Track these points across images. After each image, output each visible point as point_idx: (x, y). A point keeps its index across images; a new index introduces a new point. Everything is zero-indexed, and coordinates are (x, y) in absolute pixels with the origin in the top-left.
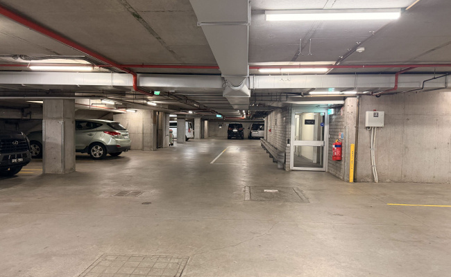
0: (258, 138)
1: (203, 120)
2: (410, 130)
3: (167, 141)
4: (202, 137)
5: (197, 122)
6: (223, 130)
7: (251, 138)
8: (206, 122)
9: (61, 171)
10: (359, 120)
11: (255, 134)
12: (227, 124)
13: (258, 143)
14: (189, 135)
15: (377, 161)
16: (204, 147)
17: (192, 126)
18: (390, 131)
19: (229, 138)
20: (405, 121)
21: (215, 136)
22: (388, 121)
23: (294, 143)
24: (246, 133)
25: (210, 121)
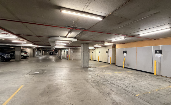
0: (57, 55)
1: (43, 51)
2: (77, 53)
3: (35, 55)
4: (43, 55)
5: (42, 51)
6: (48, 53)
7: (55, 55)
8: (44, 51)
9: (19, 60)
10: (70, 52)
11: (56, 54)
12: (49, 52)
13: (57, 56)
14: (40, 54)
15: (73, 57)
16: (44, 57)
17: (40, 52)
18: (74, 53)
19: (50, 55)
20: (76, 52)
21: (46, 55)
22: (74, 52)
23: (62, 55)
24: (54, 54)
25: (45, 51)
